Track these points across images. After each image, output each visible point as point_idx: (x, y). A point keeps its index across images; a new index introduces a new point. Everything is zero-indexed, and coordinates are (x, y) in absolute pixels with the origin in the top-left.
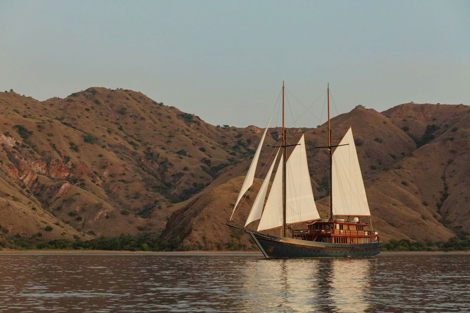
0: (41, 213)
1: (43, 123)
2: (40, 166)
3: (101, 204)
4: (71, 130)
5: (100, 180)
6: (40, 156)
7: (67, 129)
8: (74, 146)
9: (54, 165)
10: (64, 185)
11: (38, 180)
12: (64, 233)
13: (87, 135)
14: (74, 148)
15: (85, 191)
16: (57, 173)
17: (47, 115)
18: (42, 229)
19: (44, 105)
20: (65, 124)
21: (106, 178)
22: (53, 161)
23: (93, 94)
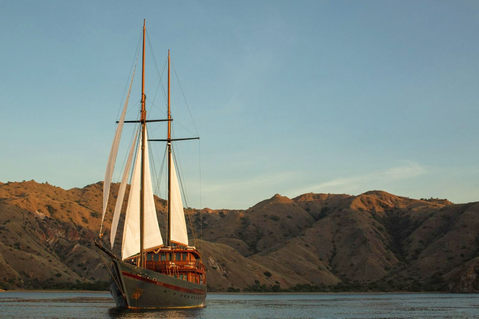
0: (55, 264)
1: (65, 204)
2: (61, 233)
3: (101, 258)
4: (83, 209)
5: (101, 243)
6: (61, 226)
7: (80, 208)
8: (85, 220)
9: (71, 232)
10: (76, 245)
11: (59, 242)
12: (69, 278)
13: (94, 212)
14: (85, 221)
15: (90, 250)
16: (72, 237)
17: (69, 199)
18: (54, 275)
19: (68, 192)
20: (80, 205)
21: (106, 241)
22: (70, 230)
23: (101, 186)
